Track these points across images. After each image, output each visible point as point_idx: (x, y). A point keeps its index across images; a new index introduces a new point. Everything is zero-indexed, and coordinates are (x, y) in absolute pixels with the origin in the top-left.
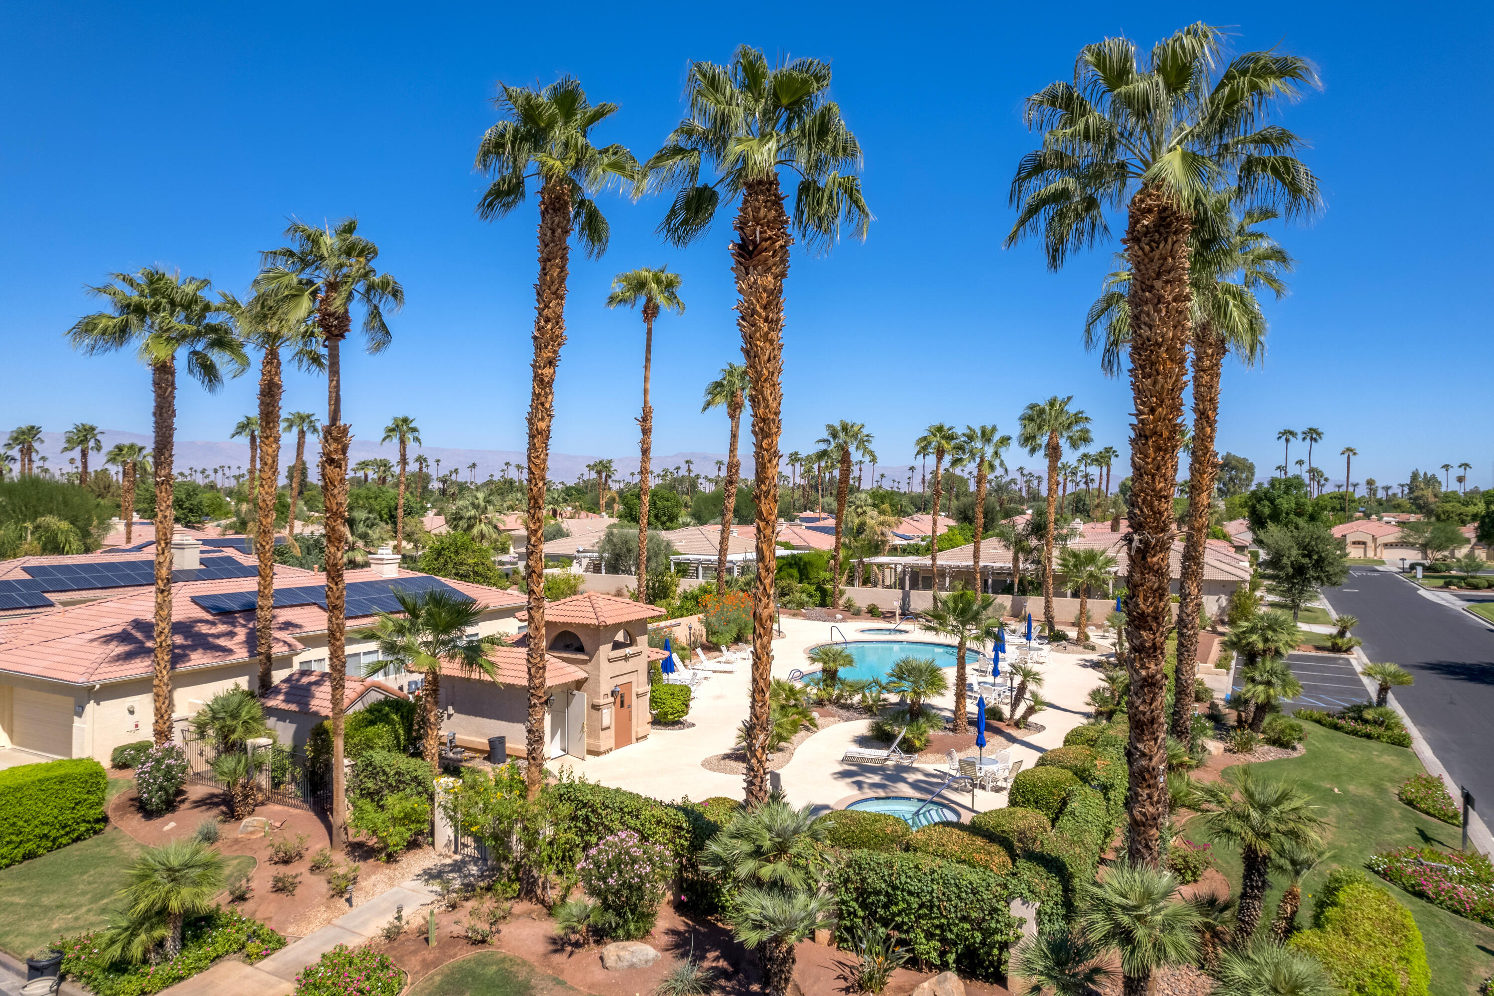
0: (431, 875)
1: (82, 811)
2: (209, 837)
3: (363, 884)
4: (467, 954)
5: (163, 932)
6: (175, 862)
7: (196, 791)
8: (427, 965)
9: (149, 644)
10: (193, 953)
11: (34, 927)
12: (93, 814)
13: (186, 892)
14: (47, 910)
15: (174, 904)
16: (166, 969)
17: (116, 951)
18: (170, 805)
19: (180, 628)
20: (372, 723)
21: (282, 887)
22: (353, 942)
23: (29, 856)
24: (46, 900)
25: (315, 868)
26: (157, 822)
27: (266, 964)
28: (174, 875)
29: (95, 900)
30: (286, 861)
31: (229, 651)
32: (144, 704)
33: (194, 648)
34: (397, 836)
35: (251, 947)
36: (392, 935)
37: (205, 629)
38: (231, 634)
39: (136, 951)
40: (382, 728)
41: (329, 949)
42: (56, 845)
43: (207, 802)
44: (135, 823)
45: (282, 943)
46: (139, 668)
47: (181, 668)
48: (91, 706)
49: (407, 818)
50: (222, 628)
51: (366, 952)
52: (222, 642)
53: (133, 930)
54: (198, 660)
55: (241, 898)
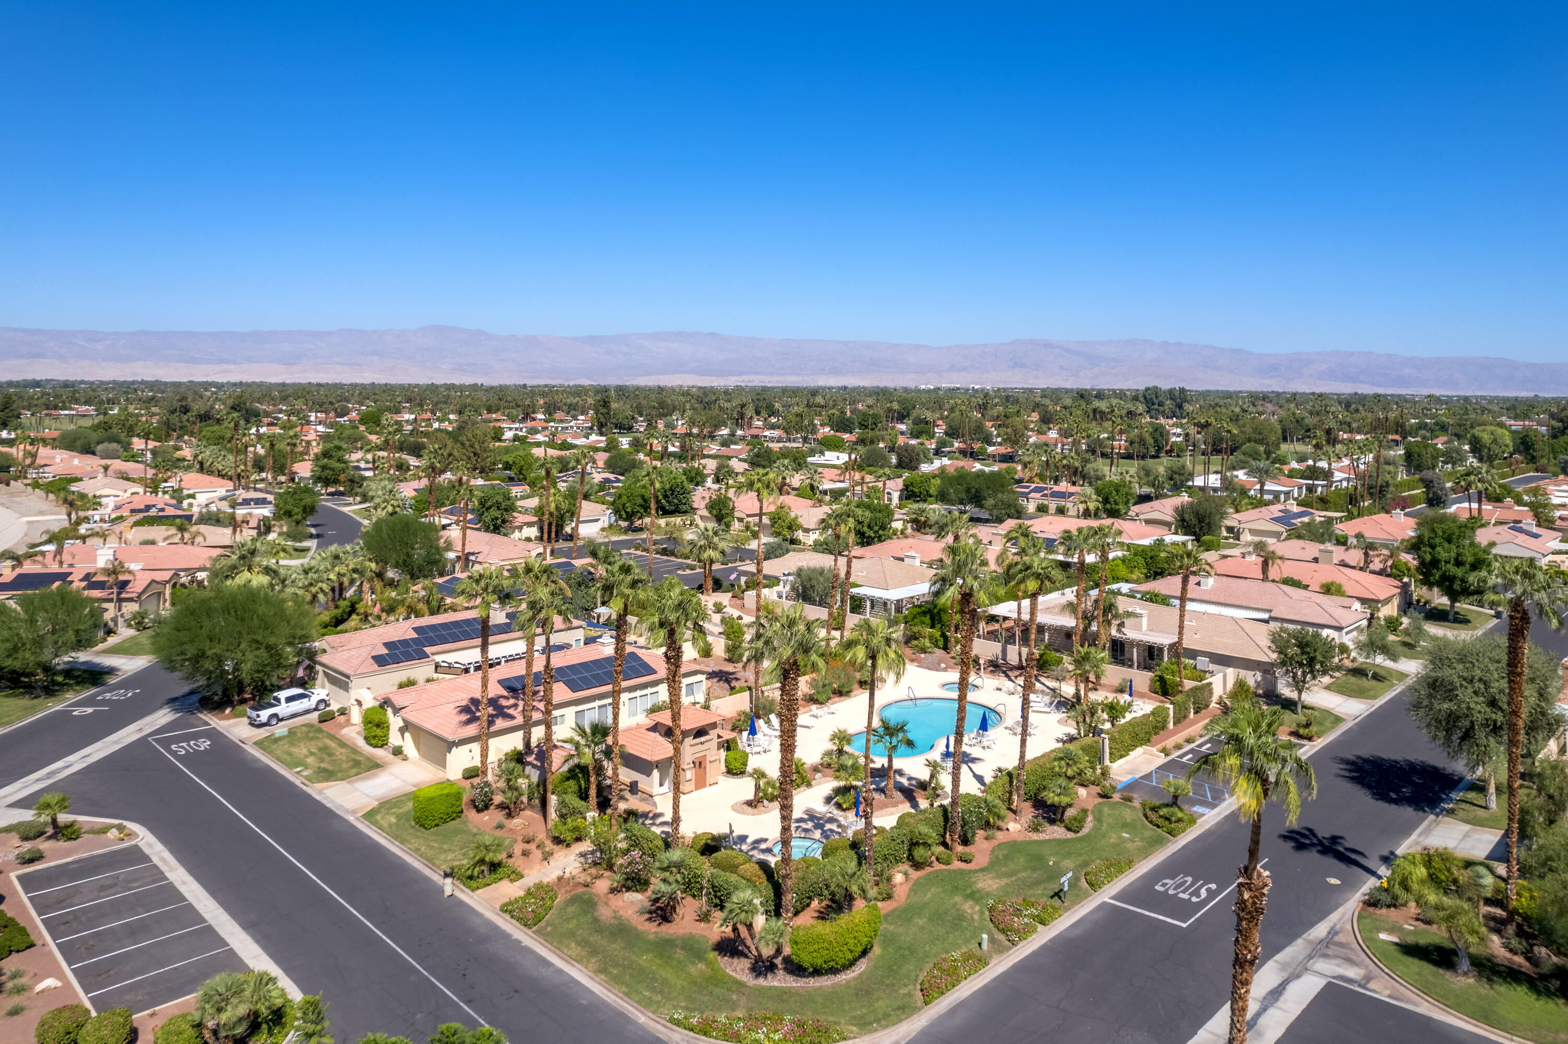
0: (583, 855)
1: (454, 809)
2: (500, 827)
3: (555, 855)
4: (581, 890)
5: (484, 868)
6: (487, 843)
7: (498, 799)
8: (567, 892)
9: (478, 714)
10: (493, 876)
11: (442, 857)
12: (459, 809)
13: (491, 855)
14: (445, 851)
15: (487, 859)
16: (484, 881)
17: (469, 872)
18: (486, 807)
19: (493, 702)
20: (568, 779)
21: (525, 854)
22: (545, 880)
23: (437, 825)
24: (445, 846)
25: (538, 847)
26: (482, 814)
27: (516, 883)
28: (487, 848)
29: (461, 849)
30: (528, 842)
31: (512, 717)
32: (476, 747)
33: (497, 716)
34: (569, 837)
35: (512, 877)
36: (560, 879)
37: (504, 702)
38: (515, 706)
39: (476, 874)
40: (572, 783)
41: (537, 881)
42: (445, 822)
43: (502, 806)
44: (471, 814)
45: (522, 877)
46: (472, 730)
47: (493, 729)
48: (454, 749)
49: (575, 829)
50: (512, 701)
51: (548, 886)
52: (511, 711)
53: (475, 865)
54: (500, 724)
55: (510, 856)
